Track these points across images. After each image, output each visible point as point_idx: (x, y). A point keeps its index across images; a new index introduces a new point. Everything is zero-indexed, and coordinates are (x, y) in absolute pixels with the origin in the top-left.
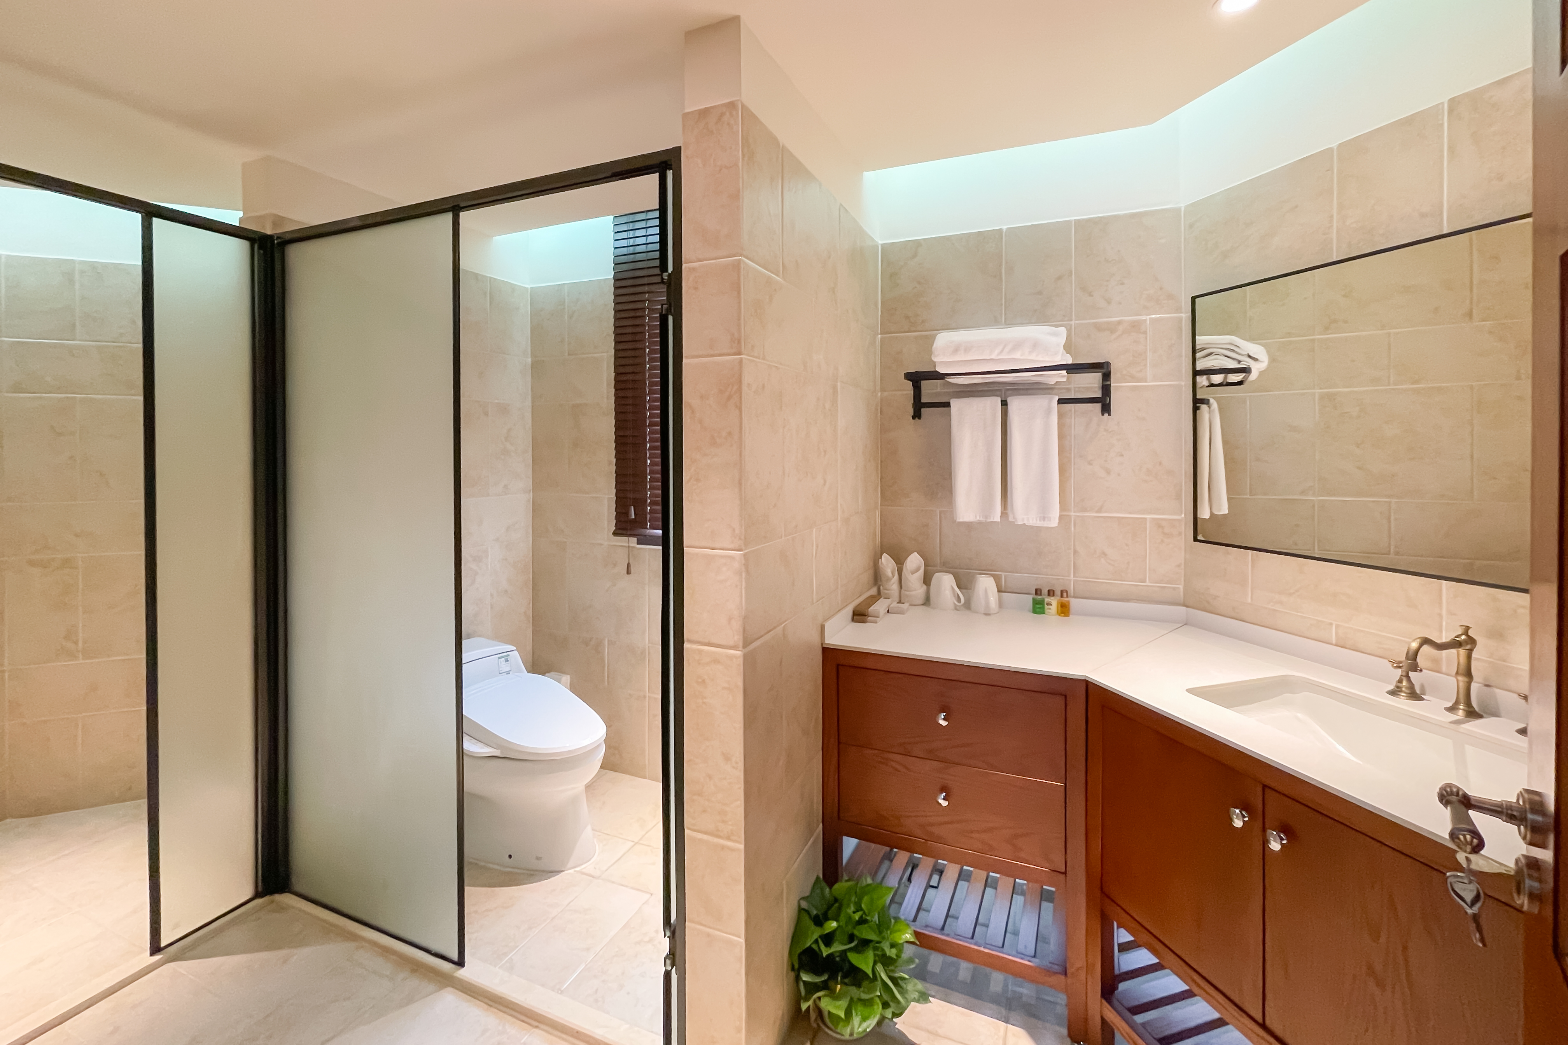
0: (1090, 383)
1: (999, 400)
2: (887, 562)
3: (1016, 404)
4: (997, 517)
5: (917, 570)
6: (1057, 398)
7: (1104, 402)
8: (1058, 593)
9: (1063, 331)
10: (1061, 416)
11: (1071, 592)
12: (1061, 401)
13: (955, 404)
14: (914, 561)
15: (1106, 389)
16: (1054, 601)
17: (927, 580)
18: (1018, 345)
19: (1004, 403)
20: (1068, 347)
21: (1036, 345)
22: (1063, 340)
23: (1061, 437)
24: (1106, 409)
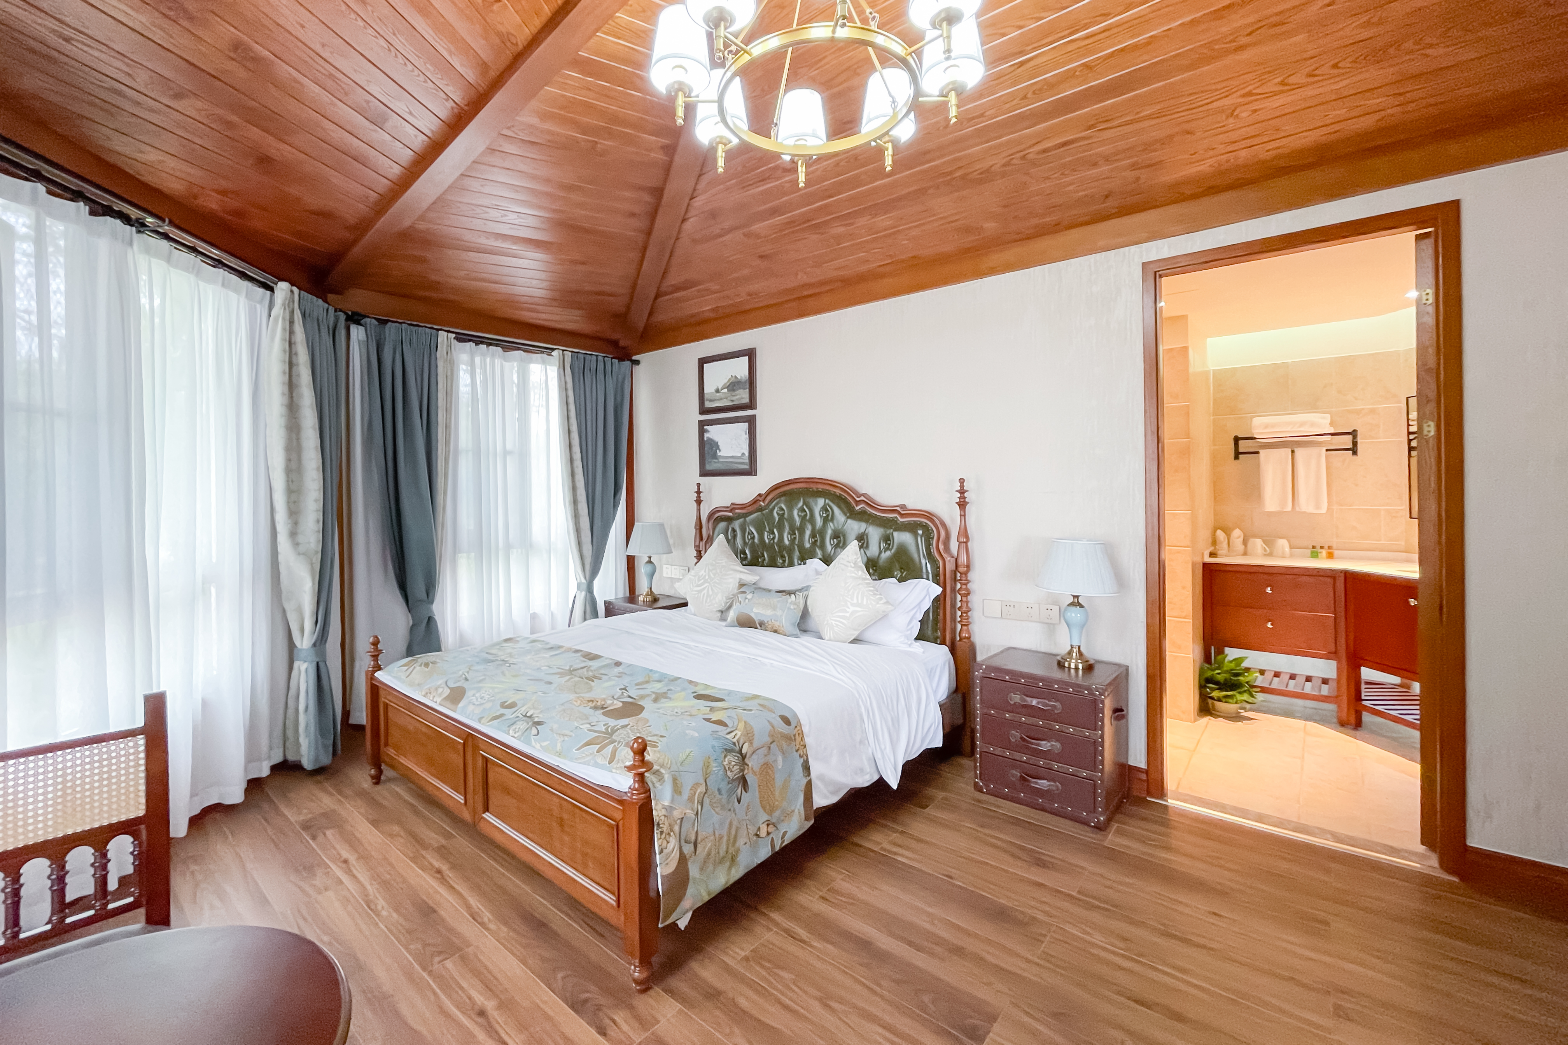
0: (1347, 441)
1: (1289, 451)
2: (1220, 534)
3: (1299, 452)
4: (1289, 508)
5: (1239, 537)
6: (1325, 449)
7: (1354, 450)
8: (1326, 547)
9: (1328, 416)
10: (1327, 457)
11: (1334, 546)
12: (1327, 450)
13: (1262, 452)
14: (1237, 533)
15: (1355, 444)
16: (1324, 553)
17: (1245, 543)
18: (1302, 424)
19: (1293, 452)
20: (1331, 424)
21: (1313, 424)
22: (1329, 421)
23: (1328, 468)
24: (1355, 453)
